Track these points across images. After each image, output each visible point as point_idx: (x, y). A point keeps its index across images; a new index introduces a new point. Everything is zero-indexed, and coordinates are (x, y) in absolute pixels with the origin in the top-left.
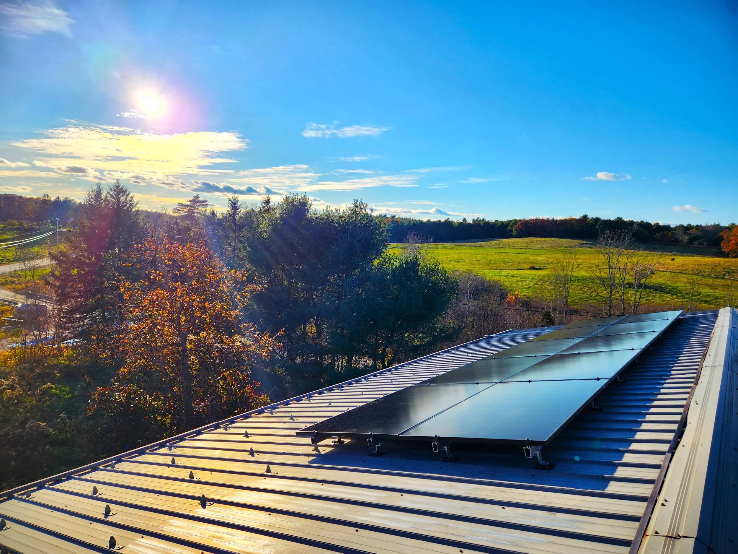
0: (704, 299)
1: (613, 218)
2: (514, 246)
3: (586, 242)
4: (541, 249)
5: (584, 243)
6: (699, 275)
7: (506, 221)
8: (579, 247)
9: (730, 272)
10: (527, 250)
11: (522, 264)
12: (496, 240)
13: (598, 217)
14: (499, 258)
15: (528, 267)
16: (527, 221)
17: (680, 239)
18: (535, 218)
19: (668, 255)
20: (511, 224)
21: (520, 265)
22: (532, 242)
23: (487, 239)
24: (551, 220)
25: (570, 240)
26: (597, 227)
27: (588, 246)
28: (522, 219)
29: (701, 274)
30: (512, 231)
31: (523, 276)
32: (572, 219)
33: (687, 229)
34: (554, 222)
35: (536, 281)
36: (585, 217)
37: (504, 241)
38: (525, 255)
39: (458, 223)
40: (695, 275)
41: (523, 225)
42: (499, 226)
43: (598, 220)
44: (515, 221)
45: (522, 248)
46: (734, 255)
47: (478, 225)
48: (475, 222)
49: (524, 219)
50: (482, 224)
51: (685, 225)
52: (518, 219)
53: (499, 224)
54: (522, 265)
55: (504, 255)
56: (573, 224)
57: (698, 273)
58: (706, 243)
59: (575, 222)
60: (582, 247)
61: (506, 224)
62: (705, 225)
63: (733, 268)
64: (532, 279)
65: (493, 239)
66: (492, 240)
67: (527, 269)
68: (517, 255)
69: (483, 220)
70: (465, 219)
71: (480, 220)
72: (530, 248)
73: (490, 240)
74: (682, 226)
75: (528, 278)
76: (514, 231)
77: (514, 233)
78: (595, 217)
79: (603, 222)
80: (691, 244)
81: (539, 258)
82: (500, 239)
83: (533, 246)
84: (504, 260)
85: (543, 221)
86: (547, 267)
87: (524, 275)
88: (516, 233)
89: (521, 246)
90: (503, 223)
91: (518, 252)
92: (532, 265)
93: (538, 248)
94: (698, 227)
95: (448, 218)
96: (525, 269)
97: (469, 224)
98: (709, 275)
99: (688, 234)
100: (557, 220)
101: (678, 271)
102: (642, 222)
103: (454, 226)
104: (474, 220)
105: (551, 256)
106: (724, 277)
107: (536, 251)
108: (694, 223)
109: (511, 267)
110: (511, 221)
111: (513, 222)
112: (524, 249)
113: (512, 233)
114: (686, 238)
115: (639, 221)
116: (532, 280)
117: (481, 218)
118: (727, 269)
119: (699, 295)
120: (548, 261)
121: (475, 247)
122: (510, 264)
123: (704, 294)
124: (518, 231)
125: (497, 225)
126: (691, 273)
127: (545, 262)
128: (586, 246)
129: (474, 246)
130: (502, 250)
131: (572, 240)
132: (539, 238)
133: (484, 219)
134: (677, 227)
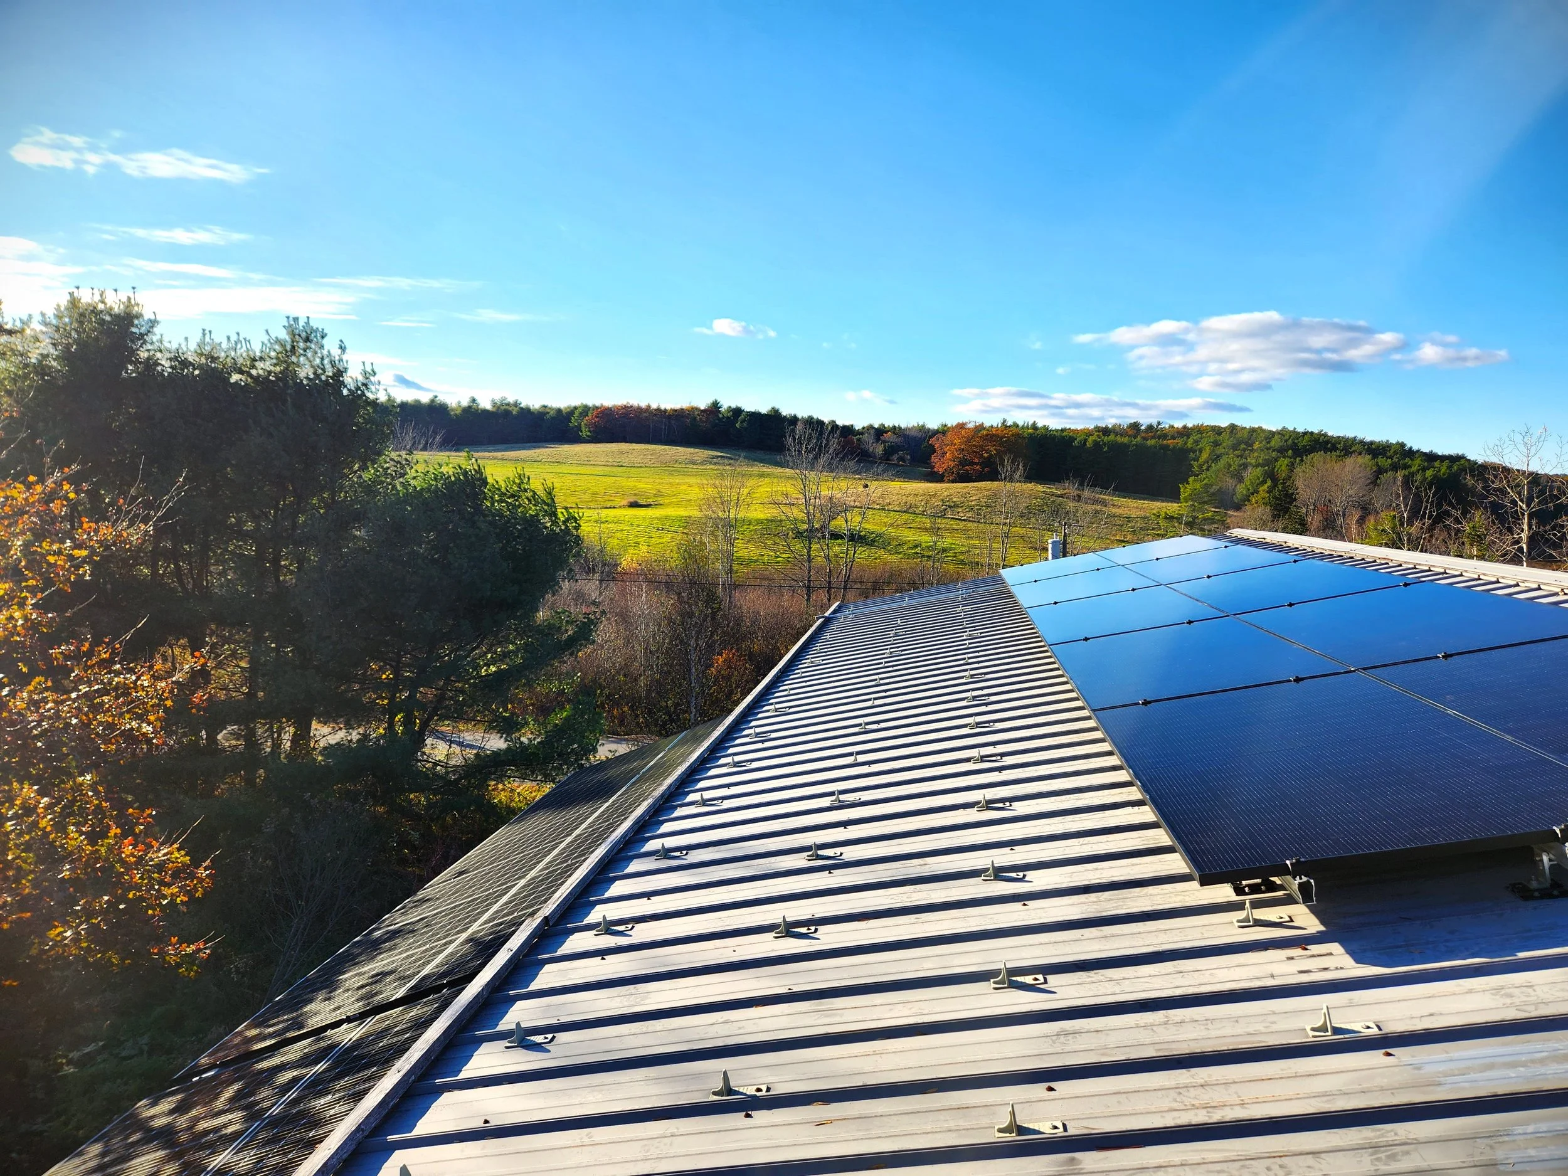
0: (925, 553)
1: (764, 409)
2: (588, 459)
3: (722, 454)
4: (641, 467)
5: (718, 457)
6: (909, 513)
7: (566, 409)
8: (711, 463)
9: (952, 507)
10: (615, 469)
11: (611, 496)
12: (547, 447)
13: (739, 406)
14: (562, 484)
15: (625, 502)
16: (609, 409)
17: (871, 450)
18: (625, 403)
19: (855, 479)
20: (577, 413)
21: (607, 498)
22: (622, 453)
23: (529, 444)
24: (656, 410)
25: (692, 450)
26: (737, 425)
27: (726, 461)
28: (598, 404)
29: (911, 510)
30: (579, 428)
31: (619, 522)
32: (694, 409)
33: (880, 432)
34: (661, 414)
35: (647, 530)
36: (715, 406)
37: (566, 450)
38: (614, 478)
39: (461, 409)
40: (904, 512)
41: (601, 417)
42: (553, 418)
43: (737, 411)
44: (586, 410)
45: (603, 463)
46: (951, 478)
47: (507, 413)
48: (499, 407)
49: (602, 405)
50: (514, 413)
51: (876, 426)
52: (590, 404)
53: (552, 413)
54: (612, 498)
55: (573, 478)
56: (695, 418)
57: (908, 509)
58: (909, 457)
59: (698, 414)
60: (715, 464)
61: (566, 413)
62: (906, 426)
63: (955, 500)
64: (638, 526)
65: (540, 444)
66: (539, 447)
67: (624, 506)
68: (598, 478)
69: (516, 404)
70: (474, 400)
71: (508, 404)
72: (620, 464)
73: (535, 447)
74: (871, 427)
75: (632, 525)
76: (583, 429)
77: (585, 433)
78: (734, 406)
79: (748, 415)
80: (888, 459)
81: (642, 485)
82: (556, 446)
83: (625, 460)
84: (573, 489)
85: (639, 410)
86: (661, 502)
87: (622, 519)
88: (588, 434)
89: (602, 460)
90: (559, 411)
91: (598, 473)
92: (632, 499)
93: (636, 465)
94: (895, 429)
95: (436, 397)
96: (620, 507)
97: (485, 411)
98: (923, 511)
99: (884, 442)
100: (665, 410)
101: (878, 507)
102: (811, 418)
103: (452, 413)
104: (494, 404)
105: (662, 481)
106: (945, 514)
107: (633, 470)
108: (889, 423)
109: (590, 504)
110: (576, 408)
111: (580, 410)
112: (608, 466)
113: (581, 434)
114: (879, 449)
115: (806, 415)
116: (638, 529)
117: (511, 400)
118: (948, 501)
119: (916, 546)
120: (659, 490)
121: (505, 462)
122: (587, 497)
123: (924, 545)
124: (592, 429)
125: (548, 416)
126: (898, 509)
127: (655, 492)
128: (721, 462)
129: (503, 459)
130: (565, 469)
131: (697, 450)
132: (634, 444)
133: (517, 401)
134: (863, 428)
